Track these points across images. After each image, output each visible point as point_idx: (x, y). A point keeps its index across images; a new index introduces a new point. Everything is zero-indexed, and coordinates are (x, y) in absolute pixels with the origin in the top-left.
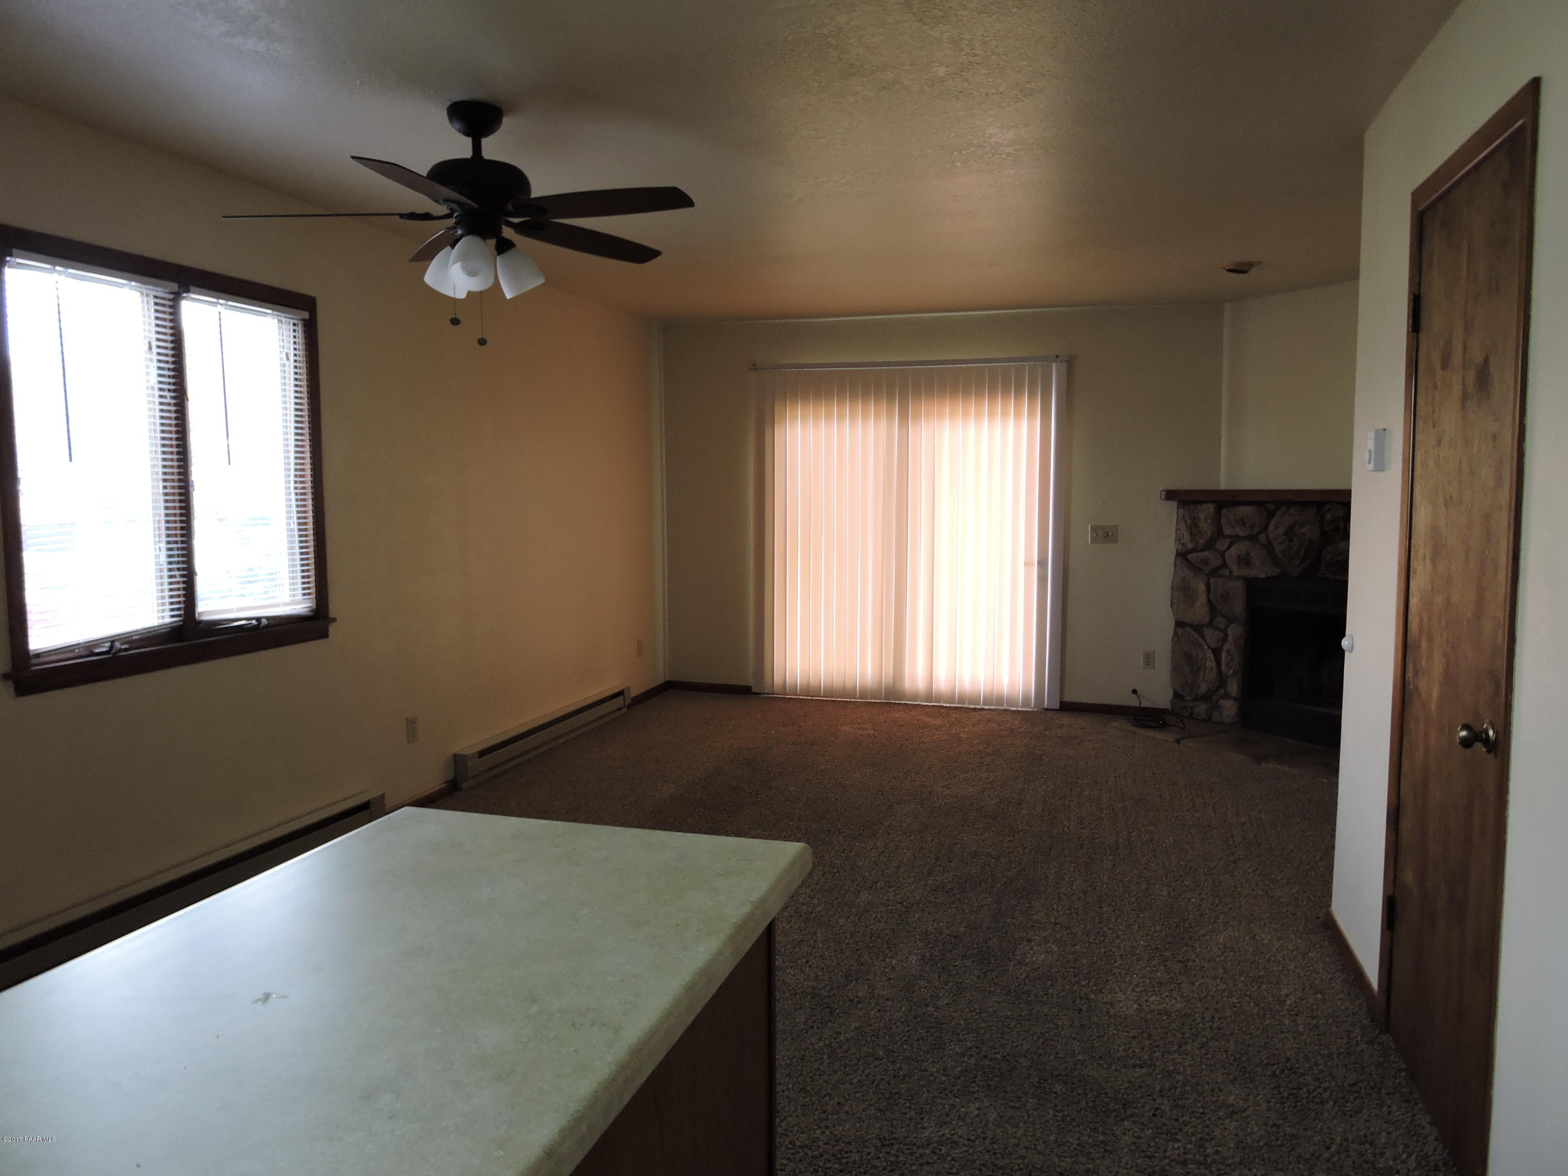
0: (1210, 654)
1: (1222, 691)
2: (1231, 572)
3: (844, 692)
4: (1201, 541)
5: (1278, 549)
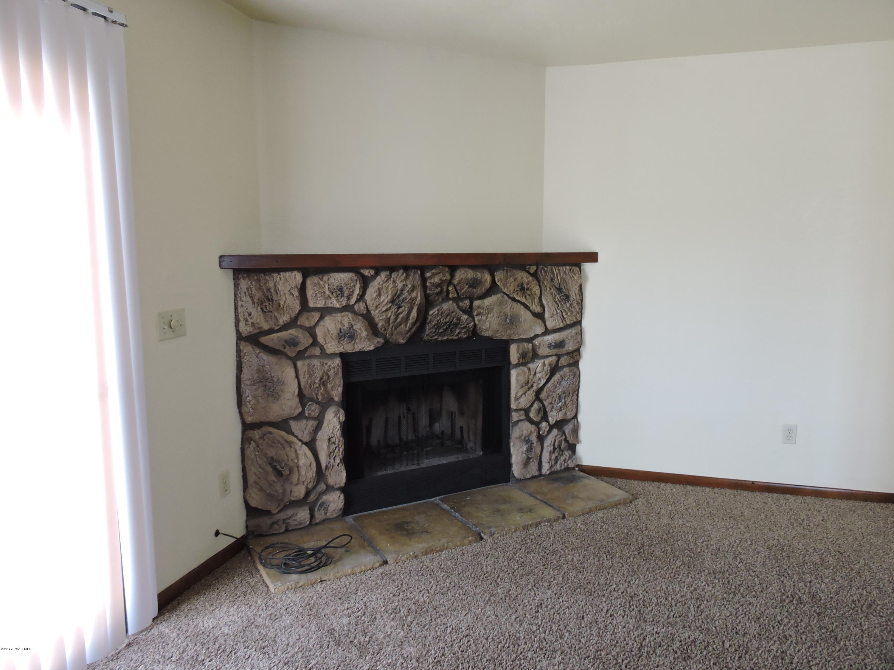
0: (305, 452)
1: (322, 486)
2: (325, 351)
4: (281, 319)
5: (380, 318)
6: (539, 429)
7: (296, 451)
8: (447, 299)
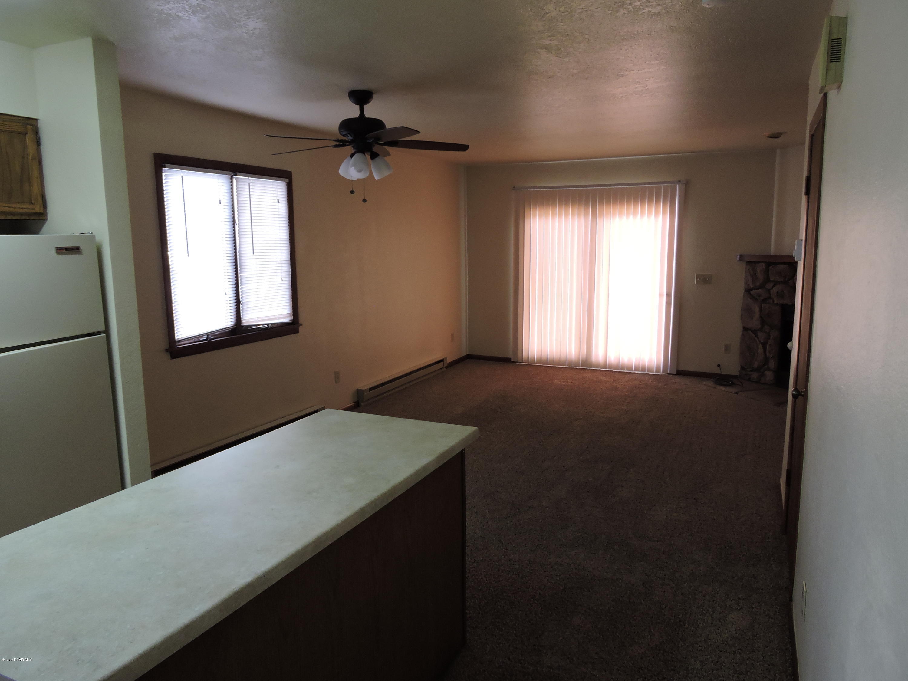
0: (760, 346)
1: (766, 366)
2: (773, 301)
3: (559, 362)
4: (758, 284)
7: (758, 345)
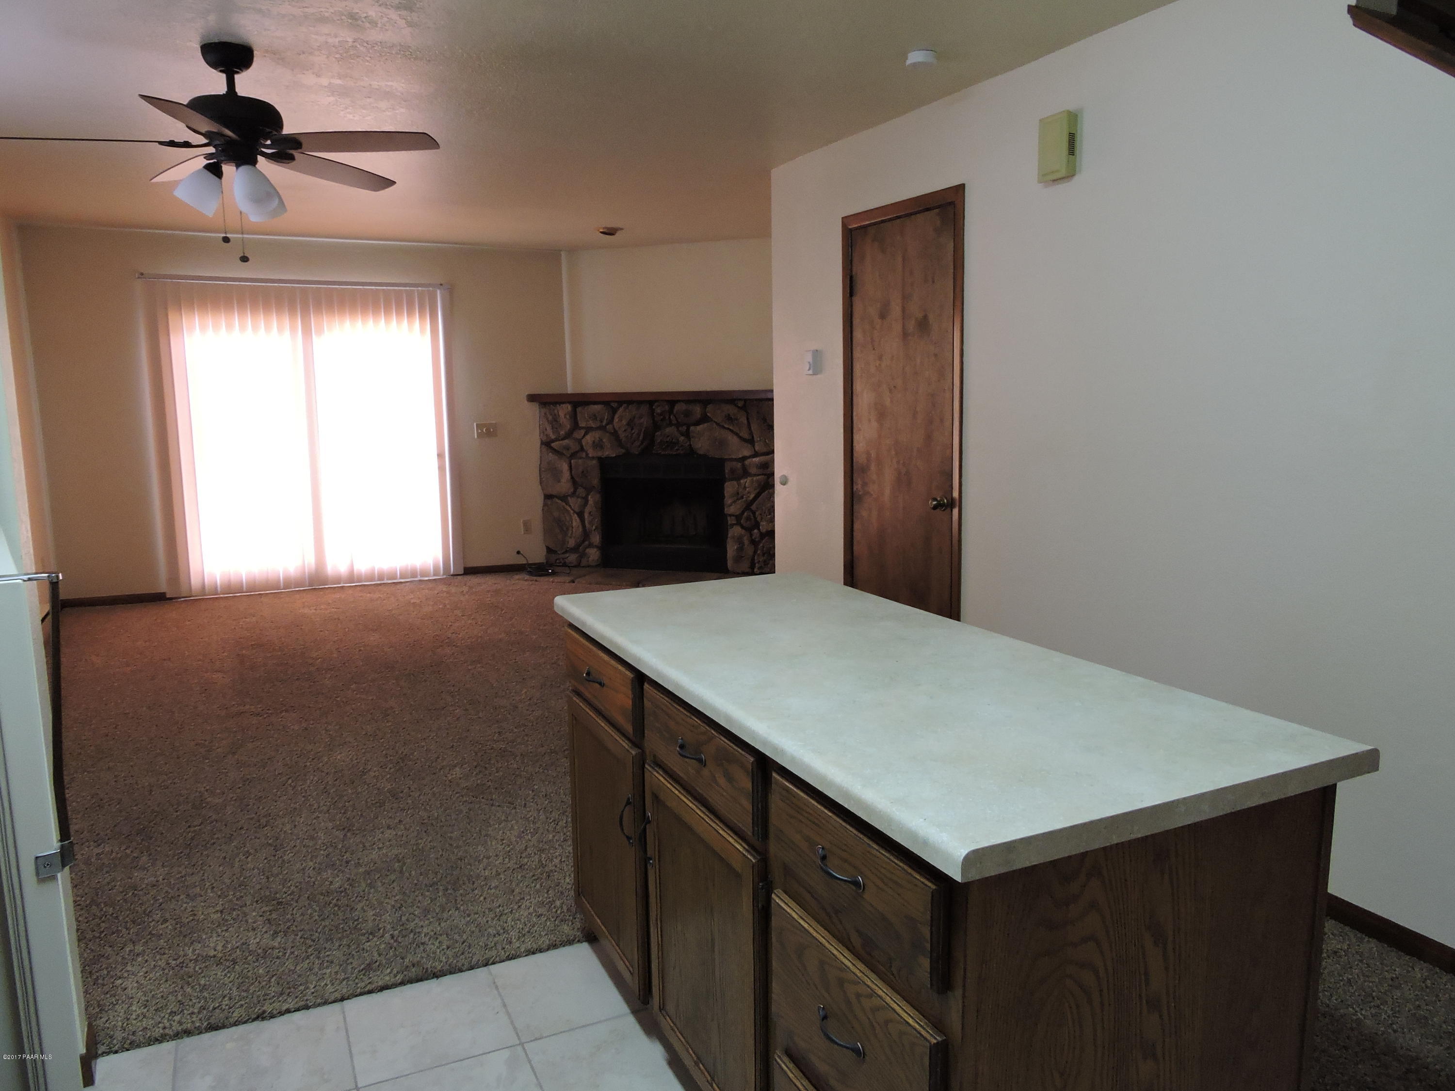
0: (576, 518)
1: (587, 543)
2: (587, 454)
3: (268, 585)
4: (562, 433)
5: (622, 435)
6: (751, 535)
7: (571, 515)
8: (670, 424)
